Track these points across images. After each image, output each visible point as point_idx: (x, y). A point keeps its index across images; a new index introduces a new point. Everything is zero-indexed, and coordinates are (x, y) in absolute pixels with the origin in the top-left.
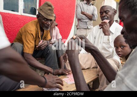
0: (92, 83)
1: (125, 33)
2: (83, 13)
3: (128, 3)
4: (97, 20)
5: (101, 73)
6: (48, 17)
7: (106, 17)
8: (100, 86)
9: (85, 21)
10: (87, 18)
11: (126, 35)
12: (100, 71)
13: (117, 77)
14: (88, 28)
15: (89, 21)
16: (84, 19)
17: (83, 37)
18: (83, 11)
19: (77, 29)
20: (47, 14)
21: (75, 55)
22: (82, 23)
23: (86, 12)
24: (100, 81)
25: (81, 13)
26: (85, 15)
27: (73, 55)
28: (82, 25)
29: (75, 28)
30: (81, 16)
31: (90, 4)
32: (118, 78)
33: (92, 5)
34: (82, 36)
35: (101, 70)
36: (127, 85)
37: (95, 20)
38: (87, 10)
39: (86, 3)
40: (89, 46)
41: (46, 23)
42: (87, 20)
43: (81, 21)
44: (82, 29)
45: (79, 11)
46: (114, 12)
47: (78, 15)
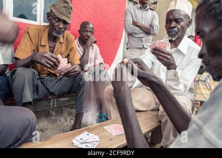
0: (150, 134)
1: (204, 57)
2: (135, 24)
3: (211, 8)
5: (166, 118)
7: (176, 29)
8: (163, 139)
9: (138, 36)
10: (142, 31)
11: (207, 61)
12: (165, 115)
13: (192, 125)
14: (143, 47)
15: (146, 36)
16: (137, 34)
17: (140, 61)
18: (136, 21)
19: (127, 49)
20: (60, 13)
21: (125, 89)
22: (134, 39)
23: (141, 22)
24: (164, 131)
25: (133, 24)
26: (138, 26)
27: (123, 89)
28: (134, 42)
29: (124, 47)
30: (132, 28)
32: (192, 127)
34: (137, 60)
35: (165, 113)
36: (208, 137)
38: (142, 18)
39: (140, 8)
40: (148, 77)
42: (142, 35)
43: (133, 37)
44: (134, 49)
45: (129, 20)
46: (188, 22)
47: (127, 27)
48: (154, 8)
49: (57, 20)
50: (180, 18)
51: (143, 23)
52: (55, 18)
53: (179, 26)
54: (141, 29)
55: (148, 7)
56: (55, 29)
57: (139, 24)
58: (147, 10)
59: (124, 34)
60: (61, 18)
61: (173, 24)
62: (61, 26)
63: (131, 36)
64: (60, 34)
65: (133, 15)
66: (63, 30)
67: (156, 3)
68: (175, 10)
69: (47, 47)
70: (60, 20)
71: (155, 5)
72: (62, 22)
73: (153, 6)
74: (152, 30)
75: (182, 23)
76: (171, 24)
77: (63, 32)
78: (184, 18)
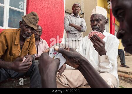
4: (86, 31)
6: (30, 24)
7: (97, 26)
9: (74, 32)
10: (75, 29)
15: (79, 32)
16: (73, 31)
18: (71, 23)
20: (30, 22)
22: (71, 35)
23: (74, 24)
25: (70, 25)
26: (73, 26)
28: (71, 37)
30: (69, 28)
31: (78, 16)
33: (79, 17)
37: (84, 32)
38: (75, 22)
39: (74, 16)
41: (27, 31)
42: (76, 32)
43: (70, 33)
45: (67, 23)
46: (105, 21)
47: (66, 27)
48: (82, 16)
49: (27, 27)
50: (99, 19)
51: (76, 24)
52: (25, 26)
53: (99, 24)
54: (75, 28)
55: (79, 15)
56: (25, 33)
57: (73, 25)
58: (78, 17)
59: (65, 32)
60: (30, 26)
61: (96, 23)
62: (30, 31)
63: (69, 33)
64: (28, 37)
65: (70, 20)
66: (30, 34)
67: (83, 14)
68: (95, 14)
69: (19, 46)
70: (29, 27)
71: (83, 15)
72: (30, 29)
73: (81, 15)
74: (82, 28)
75: (101, 22)
76: (94, 23)
77: (31, 35)
78: (102, 18)
